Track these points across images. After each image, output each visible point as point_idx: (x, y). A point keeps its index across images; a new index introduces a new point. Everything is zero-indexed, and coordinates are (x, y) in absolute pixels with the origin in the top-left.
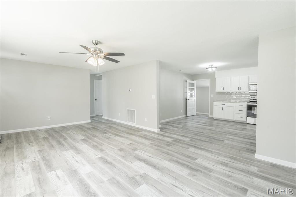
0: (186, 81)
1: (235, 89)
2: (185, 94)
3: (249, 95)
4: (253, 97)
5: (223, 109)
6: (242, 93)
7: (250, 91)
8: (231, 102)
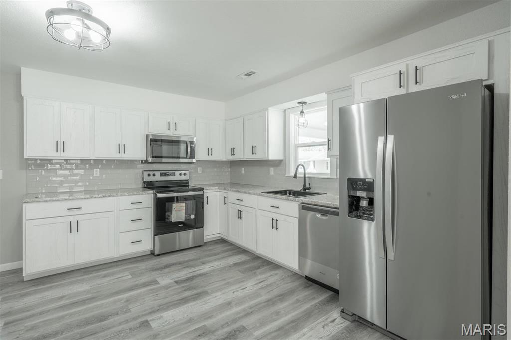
4: (152, 173)
5: (73, 227)
8: (104, 197)
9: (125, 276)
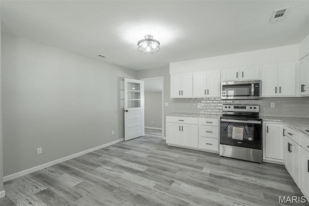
0: (123, 80)
1: (200, 94)
2: (122, 101)
3: (221, 103)
4: (228, 106)
5: (181, 129)
6: (210, 100)
7: (223, 96)
8: (193, 117)
9: (194, 159)
